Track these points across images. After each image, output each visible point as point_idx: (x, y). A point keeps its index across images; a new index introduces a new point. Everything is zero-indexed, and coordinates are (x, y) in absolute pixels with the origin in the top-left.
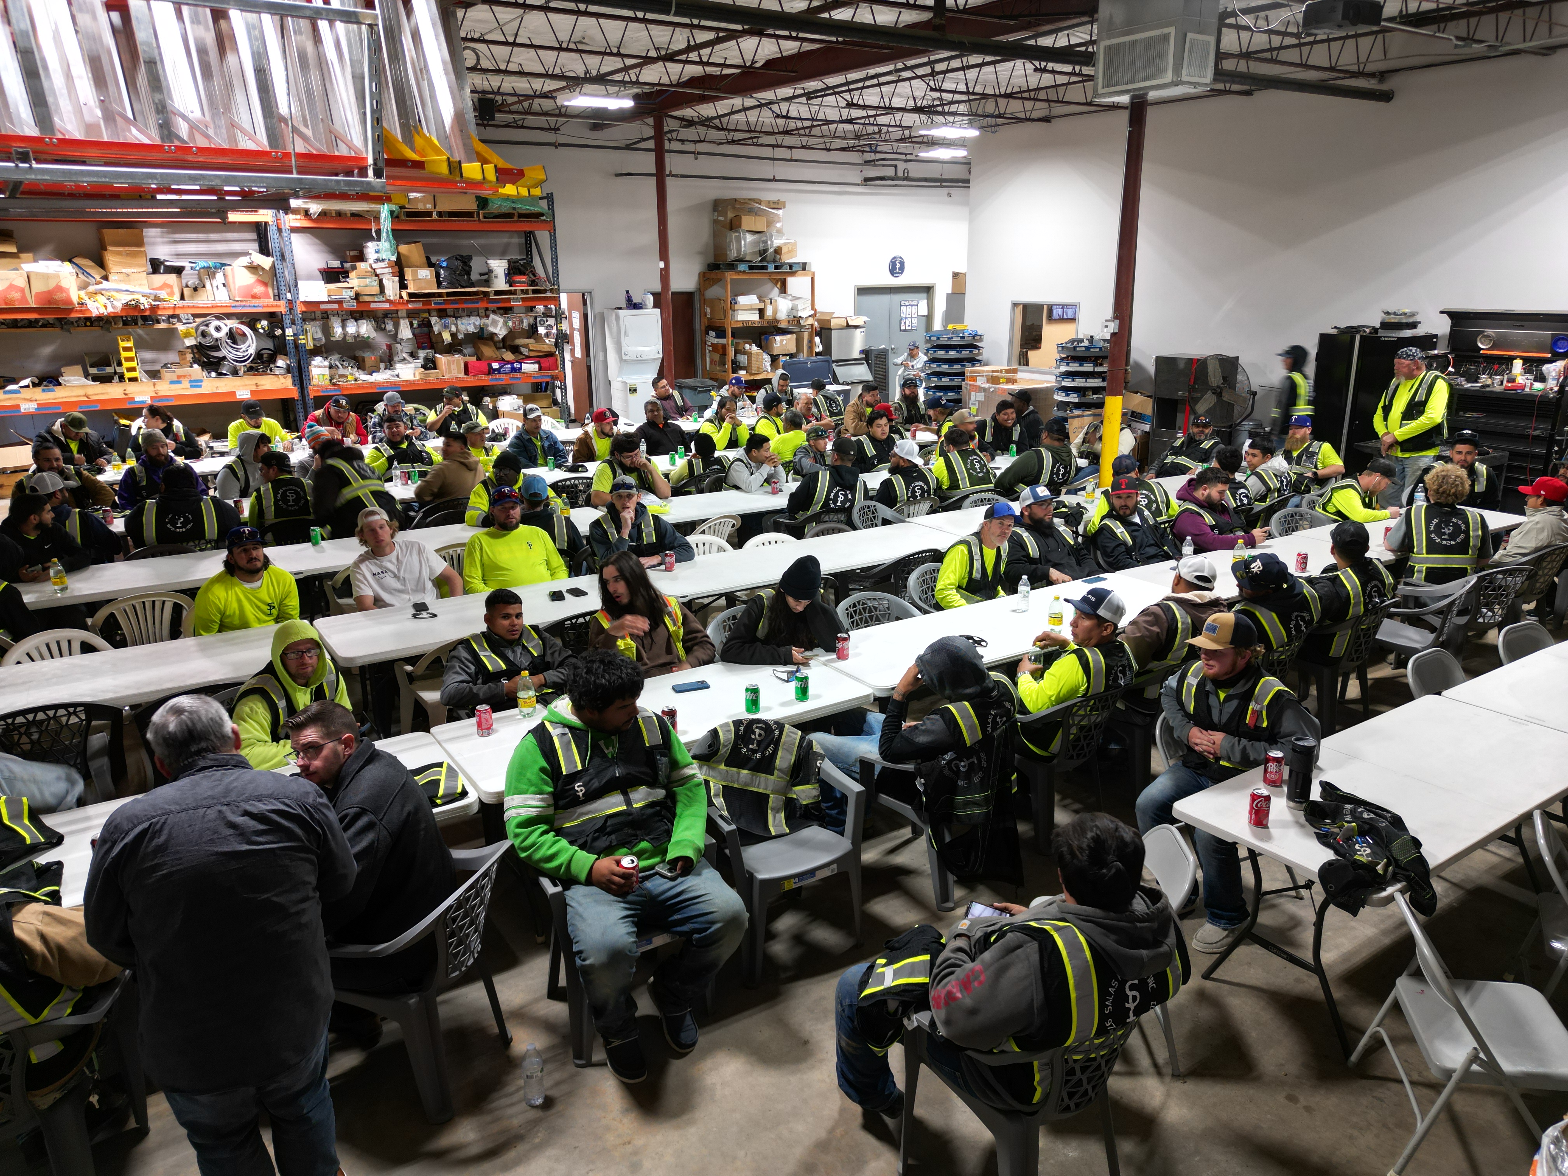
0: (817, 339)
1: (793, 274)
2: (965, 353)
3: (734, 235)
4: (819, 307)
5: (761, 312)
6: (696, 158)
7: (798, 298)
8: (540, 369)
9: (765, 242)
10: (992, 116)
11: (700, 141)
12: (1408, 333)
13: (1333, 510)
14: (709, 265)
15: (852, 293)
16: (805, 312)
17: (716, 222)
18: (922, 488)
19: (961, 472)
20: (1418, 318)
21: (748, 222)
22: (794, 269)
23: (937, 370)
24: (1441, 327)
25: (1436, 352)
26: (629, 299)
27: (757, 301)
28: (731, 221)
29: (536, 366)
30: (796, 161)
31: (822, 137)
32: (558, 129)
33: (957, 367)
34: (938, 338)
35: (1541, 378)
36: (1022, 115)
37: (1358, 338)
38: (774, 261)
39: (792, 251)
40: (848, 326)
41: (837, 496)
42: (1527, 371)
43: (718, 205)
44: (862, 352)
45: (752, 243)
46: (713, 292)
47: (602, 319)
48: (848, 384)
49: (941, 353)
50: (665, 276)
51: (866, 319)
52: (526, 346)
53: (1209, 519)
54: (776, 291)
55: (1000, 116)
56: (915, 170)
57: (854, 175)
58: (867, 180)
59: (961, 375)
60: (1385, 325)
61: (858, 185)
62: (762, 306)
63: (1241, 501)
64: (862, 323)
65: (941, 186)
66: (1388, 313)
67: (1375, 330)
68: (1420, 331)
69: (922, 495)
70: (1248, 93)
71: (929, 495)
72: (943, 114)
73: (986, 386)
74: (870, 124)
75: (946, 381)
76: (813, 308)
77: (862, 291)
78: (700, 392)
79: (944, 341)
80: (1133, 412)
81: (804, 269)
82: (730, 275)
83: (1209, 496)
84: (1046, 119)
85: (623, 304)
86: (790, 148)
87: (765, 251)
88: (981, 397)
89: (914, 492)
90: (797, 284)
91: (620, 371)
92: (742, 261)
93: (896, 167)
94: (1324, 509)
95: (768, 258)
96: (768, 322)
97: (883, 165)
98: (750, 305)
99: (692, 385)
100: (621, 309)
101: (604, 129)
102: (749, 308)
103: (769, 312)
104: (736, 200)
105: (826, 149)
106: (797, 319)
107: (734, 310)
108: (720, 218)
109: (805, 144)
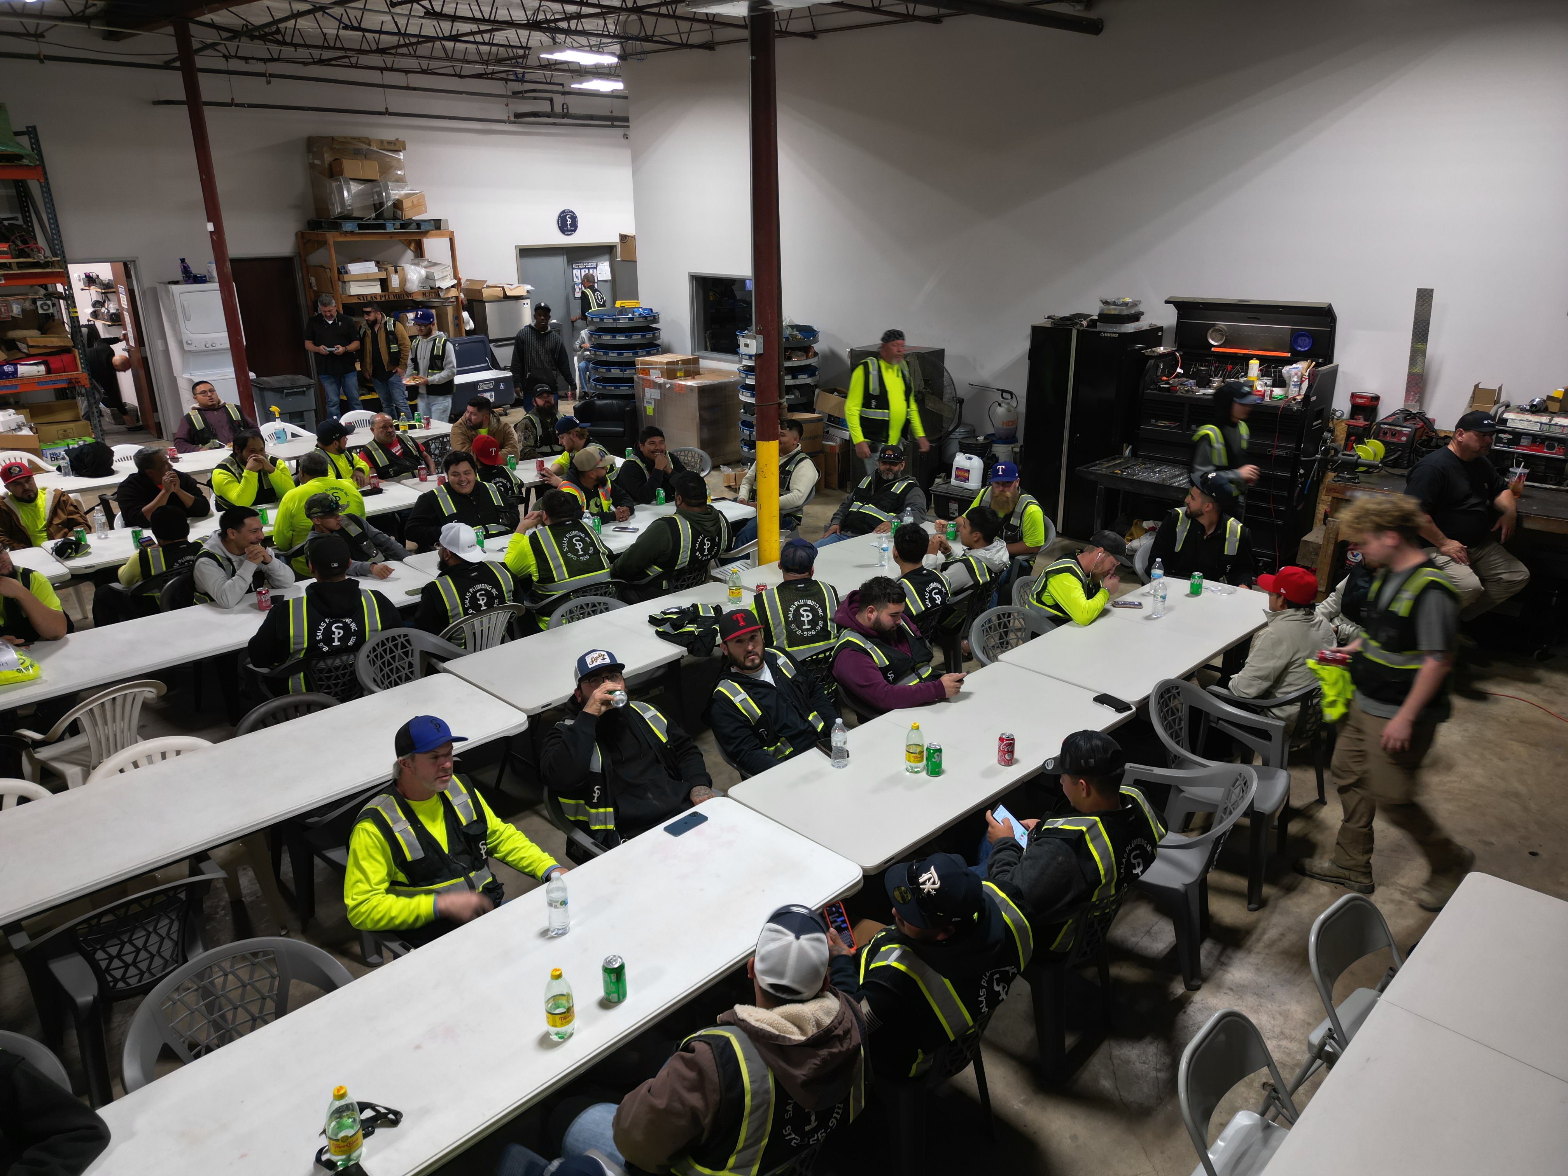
0: (465, 315)
1: (425, 233)
2: (636, 338)
3: (335, 184)
4: (464, 276)
5: (384, 283)
6: (269, 83)
7: (436, 264)
8: (49, 371)
9: (380, 194)
10: (637, 39)
11: (273, 60)
12: (1130, 328)
13: (1050, 602)
14: (308, 223)
15: (512, 257)
16: (446, 283)
17: (312, 166)
18: (488, 594)
19: (555, 558)
20: (1141, 308)
21: (350, 166)
22: (423, 228)
23: (605, 358)
24: (1168, 318)
25: (1161, 349)
26: (186, 270)
27: (376, 270)
28: (330, 165)
29: (42, 368)
30: (415, 89)
31: (444, 58)
32: (42, 35)
33: (627, 355)
34: (602, 320)
35: (1280, 382)
36: (676, 39)
37: (1074, 333)
38: (395, 218)
39: (420, 205)
40: (506, 297)
42: (1264, 373)
43: (313, 144)
45: (359, 195)
46: (316, 258)
47: (154, 297)
49: (607, 338)
50: (218, 240)
51: (529, 287)
52: (24, 340)
53: (879, 657)
54: (409, 254)
55: (647, 39)
56: (575, 105)
57: (498, 110)
58: (518, 116)
59: (632, 364)
60: (1104, 318)
61: (504, 122)
62: (383, 275)
64: (524, 293)
65: (613, 126)
66: (1106, 303)
67: (1093, 323)
68: (1144, 324)
69: (489, 604)
71: (502, 600)
72: (568, 32)
73: (661, 381)
75: (615, 372)
76: (456, 276)
77: (525, 253)
78: (288, 394)
79: (609, 323)
80: (830, 416)
81: (438, 227)
82: (332, 237)
83: (877, 621)
84: (709, 46)
85: (179, 276)
86: (407, 72)
87: (382, 204)
88: (655, 394)
89: (474, 599)
90: (435, 246)
91: (185, 367)
92: (348, 217)
93: (551, 100)
95: (385, 215)
96: (395, 295)
97: (535, 98)
98: (367, 274)
99: (277, 385)
100: (176, 283)
101: (118, 40)
102: (366, 279)
103: (395, 281)
104: (332, 138)
105: (455, 75)
106: (436, 291)
107: (344, 282)
108: (317, 162)
109: (425, 67)
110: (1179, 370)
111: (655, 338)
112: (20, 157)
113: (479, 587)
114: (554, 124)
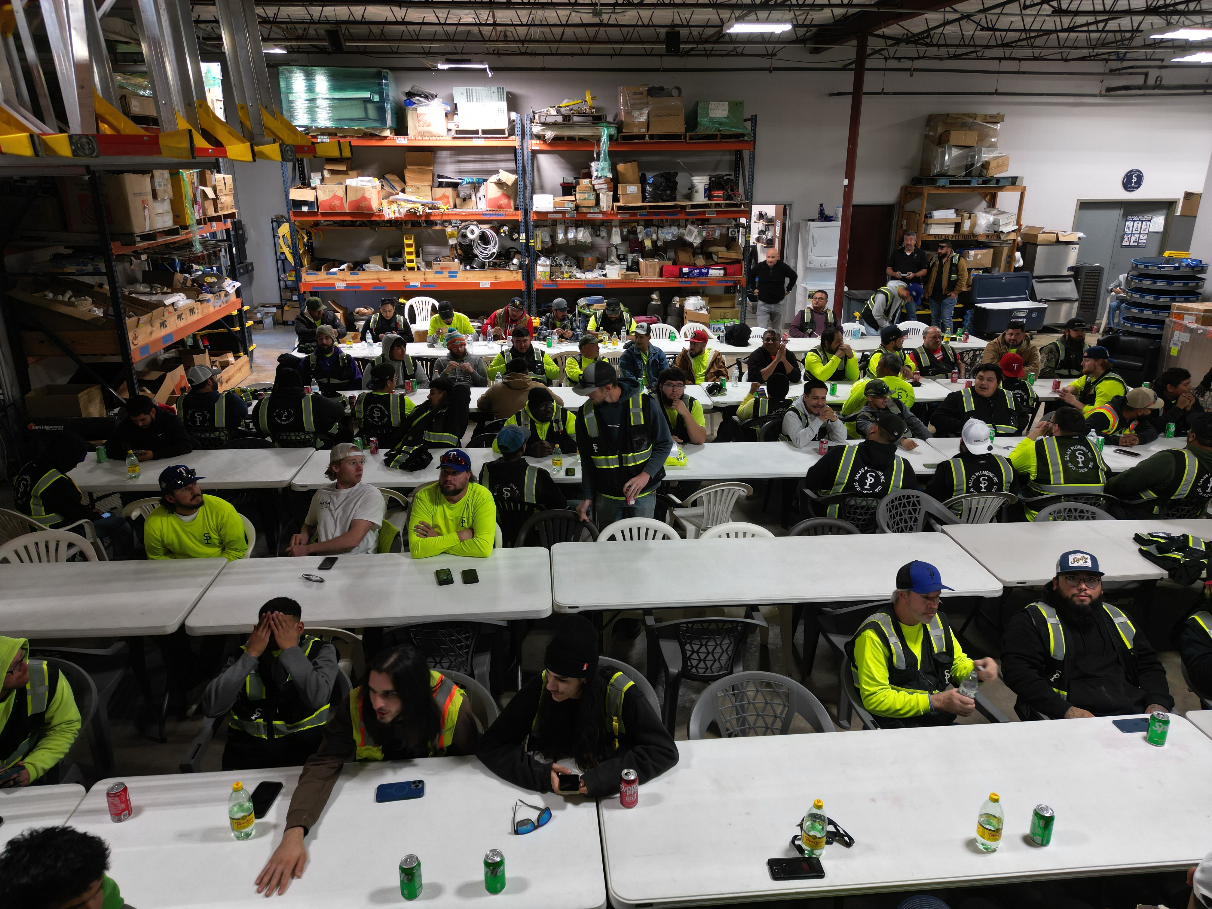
0: (1018, 254)
1: (1001, 188)
2: (1178, 285)
3: (940, 150)
4: (1025, 223)
5: (958, 226)
6: (911, 75)
7: (1003, 213)
8: (725, 274)
9: (973, 157)
11: (919, 58)
14: (913, 179)
15: (1072, 208)
16: (1008, 227)
17: (927, 137)
18: (990, 480)
19: (1055, 464)
21: (956, 136)
22: (1001, 184)
23: (1139, 300)
27: (954, 216)
28: (941, 135)
29: (722, 272)
30: (1024, 73)
31: (1059, 46)
32: (775, 55)
33: (1164, 300)
34: (1146, 267)
38: (980, 175)
39: (1003, 166)
40: (1058, 242)
43: (931, 120)
44: (1070, 269)
45: (957, 158)
46: (912, 205)
48: (1046, 302)
49: (1147, 283)
50: (848, 191)
51: (1081, 235)
52: (716, 253)
54: (984, 204)
56: (1169, 78)
57: (1093, 86)
58: (1109, 90)
59: (1167, 308)
61: (1095, 95)
62: (959, 220)
64: (1075, 240)
65: (1205, 94)
73: (1195, 326)
75: (1148, 313)
76: (1018, 223)
77: (1085, 205)
79: (1153, 270)
81: (1014, 183)
82: (928, 190)
86: (1020, 60)
87: (972, 165)
89: (977, 481)
90: (1006, 198)
91: (805, 280)
92: (944, 175)
93: (1146, 75)
95: (973, 173)
96: (964, 236)
97: (1131, 74)
98: (946, 219)
99: (861, 297)
100: (813, 220)
101: (818, 53)
102: (944, 223)
103: (967, 225)
104: (948, 115)
105: (1062, 60)
106: (998, 234)
107: (928, 224)
108: (931, 133)
109: (1036, 55)
111: (1198, 286)
112: (743, 135)
113: (984, 473)
114: (1143, 95)
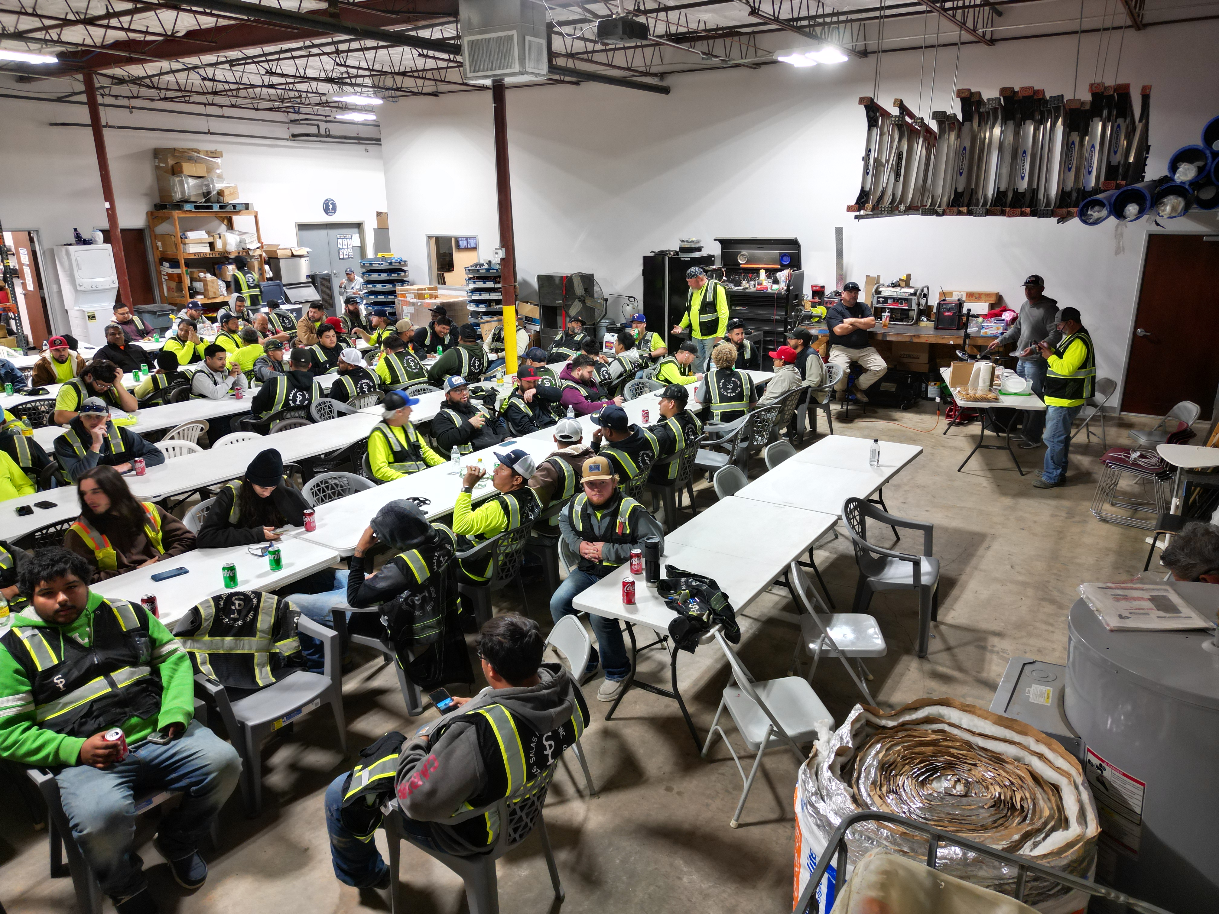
0: (267, 267)
1: (237, 213)
2: (394, 276)
3: (177, 179)
4: (265, 241)
5: (212, 245)
6: (131, 112)
7: (245, 233)
9: (208, 186)
10: (392, 89)
11: (134, 97)
12: (696, 255)
13: (663, 379)
14: (156, 206)
15: (293, 229)
16: (253, 245)
17: (157, 168)
18: (368, 385)
19: (400, 370)
20: (701, 244)
21: (188, 168)
22: (238, 209)
23: (373, 289)
24: (716, 250)
25: (714, 267)
26: (78, 236)
27: (206, 236)
28: (173, 167)
30: (228, 117)
31: (249, 98)
33: (389, 287)
34: (371, 265)
35: (776, 282)
36: (415, 90)
37: (667, 258)
38: (218, 202)
39: (234, 193)
40: (293, 256)
41: (295, 396)
42: (769, 277)
43: (158, 153)
44: (308, 276)
45: (194, 186)
46: (162, 228)
47: (52, 255)
48: (299, 303)
49: (375, 276)
50: (112, 214)
51: (308, 249)
53: (583, 392)
54: (225, 226)
55: (397, 89)
56: (334, 129)
57: (283, 131)
58: (294, 136)
59: (394, 293)
60: (683, 250)
61: (287, 139)
62: (211, 240)
63: (604, 376)
64: (305, 253)
65: (359, 143)
66: (683, 241)
67: (677, 253)
68: (704, 253)
69: (369, 390)
70: (577, 83)
71: (375, 389)
72: (351, 85)
73: (415, 301)
74: (290, 90)
75: (381, 298)
76: (259, 241)
77: (302, 227)
78: (160, 316)
79: (376, 266)
80: (526, 317)
81: (247, 209)
82: (177, 214)
83: (582, 375)
84: (435, 94)
85: (73, 240)
86: (221, 106)
87: (209, 193)
88: (411, 309)
89: (361, 388)
90: (241, 221)
91: (76, 301)
92: (187, 201)
93: (318, 126)
94: (657, 378)
95: (212, 199)
96: (219, 253)
97: (308, 124)
98: (201, 239)
99: (152, 309)
100: (70, 245)
101: (30, 82)
102: (200, 242)
103: (219, 245)
104: (175, 149)
105: (254, 109)
106: (247, 251)
107: (185, 244)
108: (162, 165)
109: (234, 103)
110: (724, 278)
111: (405, 275)
113: (364, 381)
114: (320, 141)
